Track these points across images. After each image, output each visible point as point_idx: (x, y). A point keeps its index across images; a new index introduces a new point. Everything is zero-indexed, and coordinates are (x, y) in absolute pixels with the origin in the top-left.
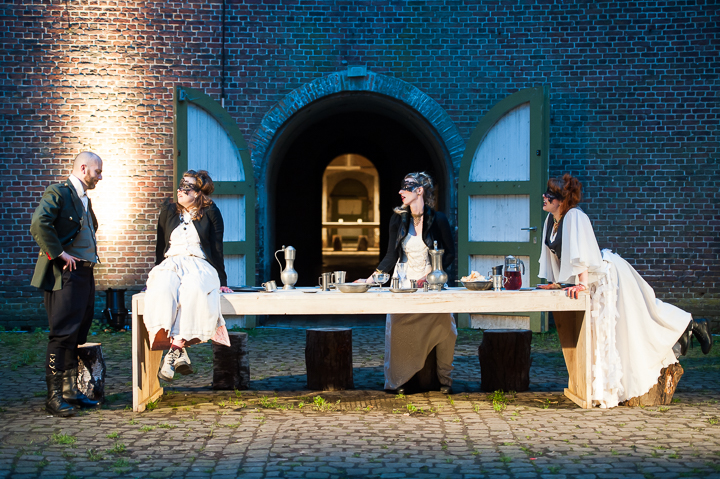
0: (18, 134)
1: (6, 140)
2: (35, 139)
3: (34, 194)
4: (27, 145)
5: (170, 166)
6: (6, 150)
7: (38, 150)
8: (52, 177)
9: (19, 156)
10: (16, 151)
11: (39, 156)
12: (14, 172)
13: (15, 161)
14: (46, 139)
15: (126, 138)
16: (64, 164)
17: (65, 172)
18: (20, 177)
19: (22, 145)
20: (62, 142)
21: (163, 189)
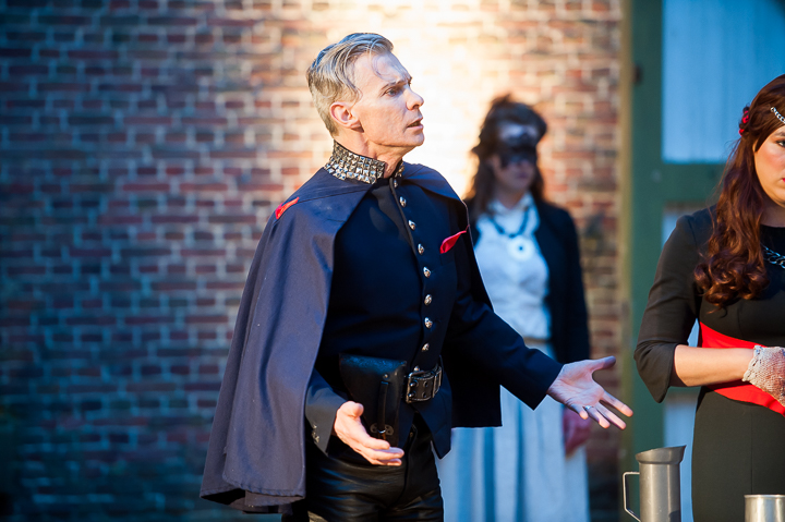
0: (153, 21)
1: (117, 38)
2: (203, 38)
3: (199, 203)
4: (179, 56)
5: (607, 116)
6: (116, 70)
7: (208, 72)
8: (251, 153)
9: (157, 89)
10: (145, 72)
11: (213, 89)
12: (140, 138)
13: (142, 105)
14: (233, 38)
15: (472, 32)
16: (289, 113)
17: (288, 136)
18: (158, 153)
19: (163, 55)
20: (282, 44)
21: (585, 185)
